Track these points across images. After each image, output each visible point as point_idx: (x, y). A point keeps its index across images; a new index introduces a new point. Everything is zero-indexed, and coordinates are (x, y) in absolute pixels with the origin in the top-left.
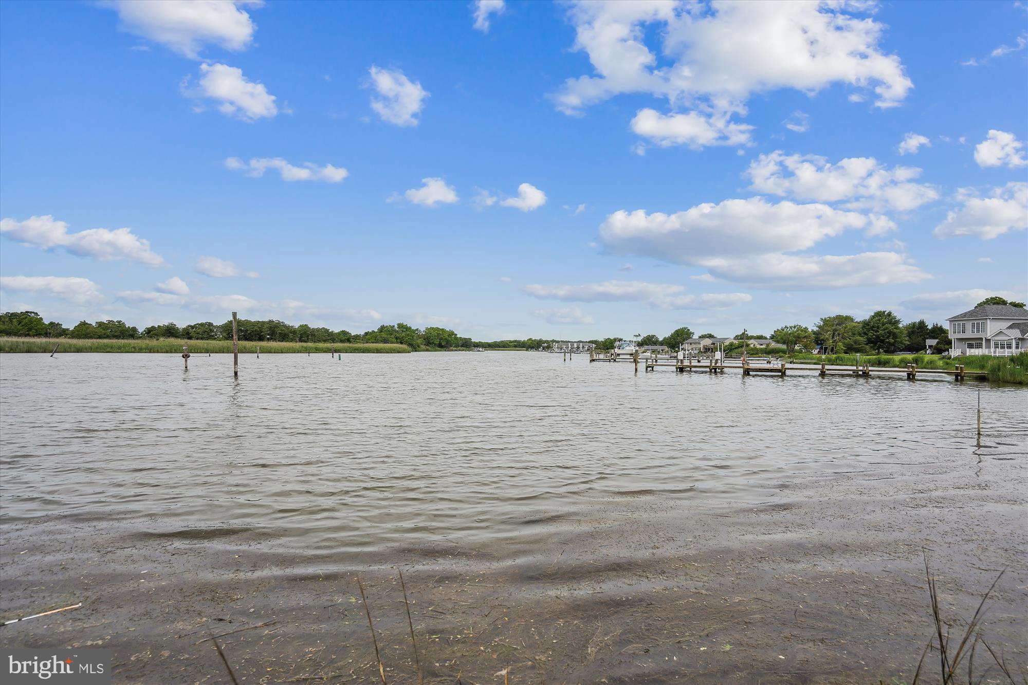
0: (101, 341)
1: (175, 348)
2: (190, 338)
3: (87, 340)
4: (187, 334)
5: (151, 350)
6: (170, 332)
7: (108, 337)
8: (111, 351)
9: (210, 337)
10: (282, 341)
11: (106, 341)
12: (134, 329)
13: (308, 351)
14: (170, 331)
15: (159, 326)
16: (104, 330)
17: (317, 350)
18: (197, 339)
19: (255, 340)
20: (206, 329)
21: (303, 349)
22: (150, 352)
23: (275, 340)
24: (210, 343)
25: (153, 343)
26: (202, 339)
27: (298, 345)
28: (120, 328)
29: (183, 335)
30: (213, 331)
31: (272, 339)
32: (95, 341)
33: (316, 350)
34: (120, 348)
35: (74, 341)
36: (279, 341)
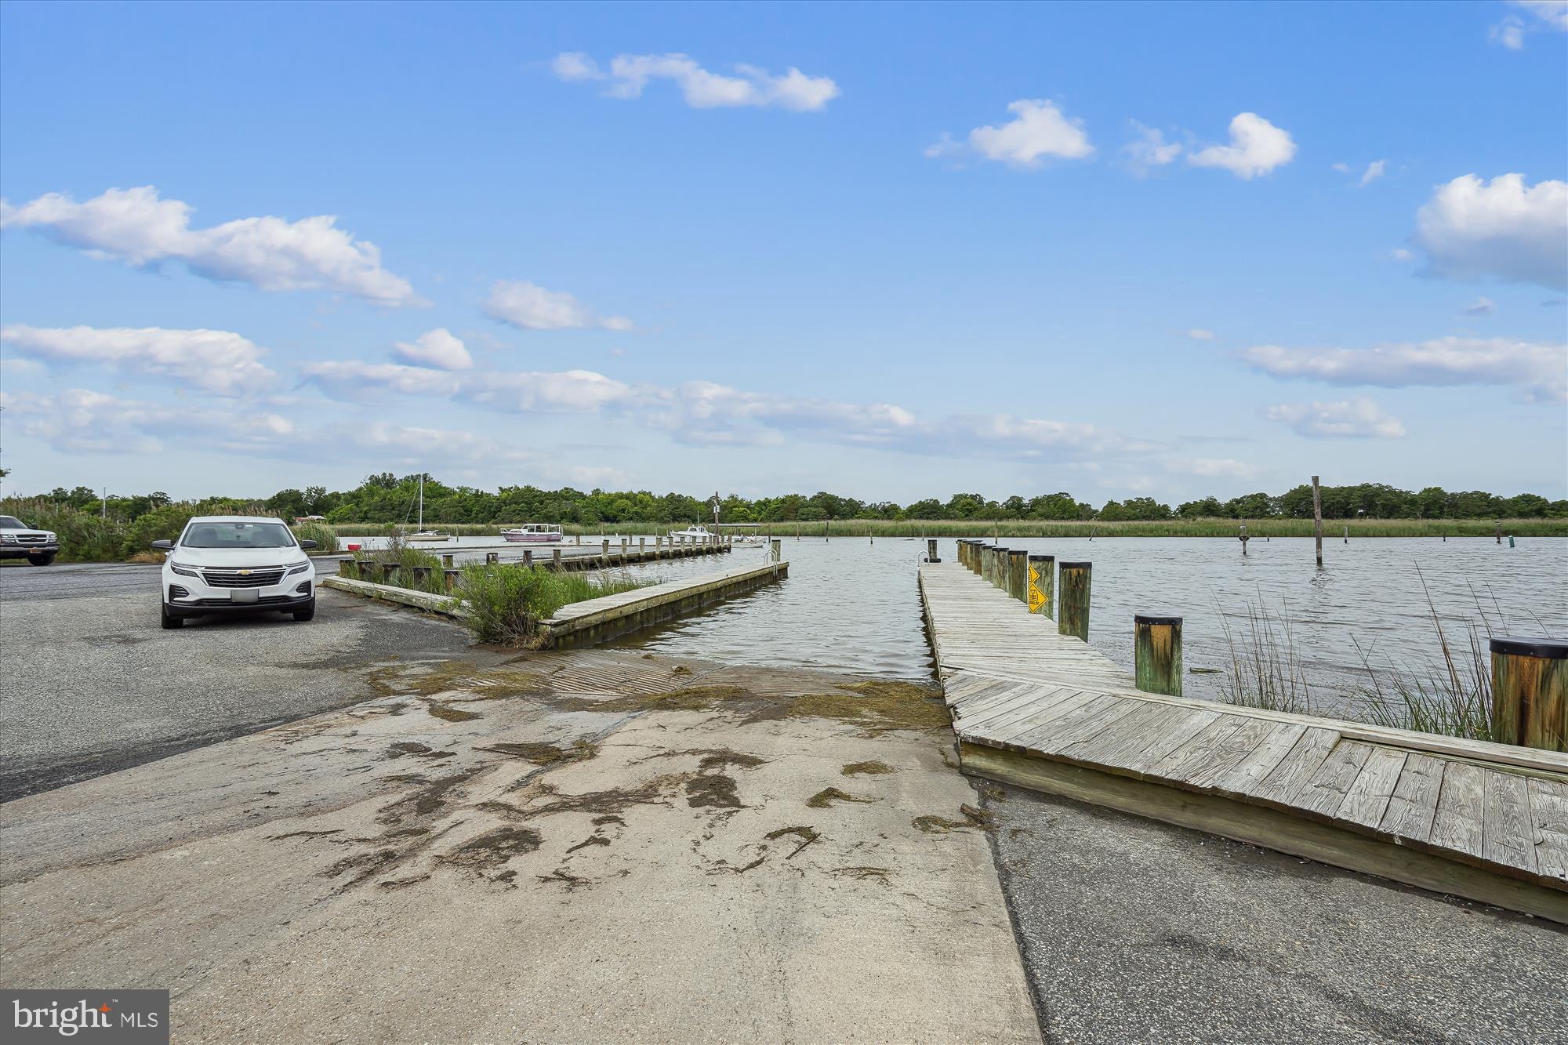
0: (1131, 522)
1: (1218, 531)
2: (1236, 517)
3: (1117, 523)
4: (1233, 510)
5: (1187, 533)
6: (1209, 510)
7: (1137, 518)
8: (1143, 534)
9: (1264, 514)
10: (1388, 518)
11: (1136, 523)
12: (1166, 507)
13: (1444, 533)
14: (1209, 508)
15: (1195, 503)
16: (1133, 509)
17: (1463, 532)
18: (1246, 518)
19: (1337, 517)
20: (1258, 503)
21: (1432, 529)
22: (1187, 536)
23: (1374, 516)
24: (1266, 523)
25: (1189, 524)
26: (1252, 517)
27: (1421, 523)
28: (1151, 507)
29: (1225, 513)
30: (1268, 506)
31: (1368, 514)
32: (1125, 523)
33: (1460, 531)
34: (1151, 531)
35: (1105, 524)
36: (1381, 517)
